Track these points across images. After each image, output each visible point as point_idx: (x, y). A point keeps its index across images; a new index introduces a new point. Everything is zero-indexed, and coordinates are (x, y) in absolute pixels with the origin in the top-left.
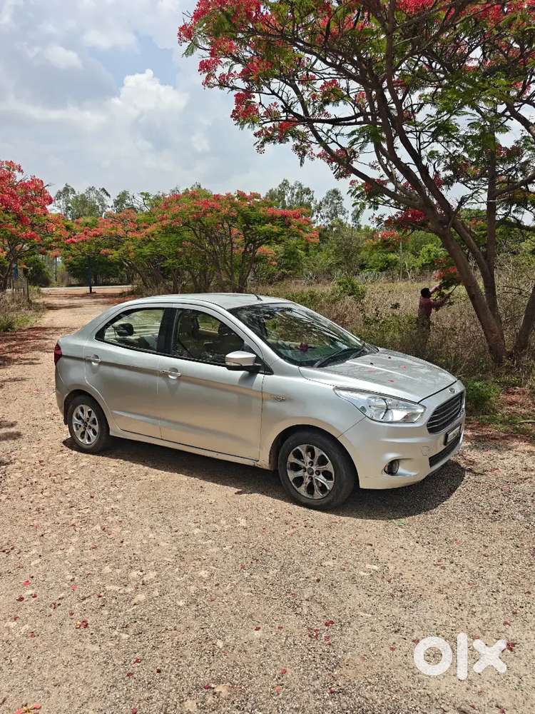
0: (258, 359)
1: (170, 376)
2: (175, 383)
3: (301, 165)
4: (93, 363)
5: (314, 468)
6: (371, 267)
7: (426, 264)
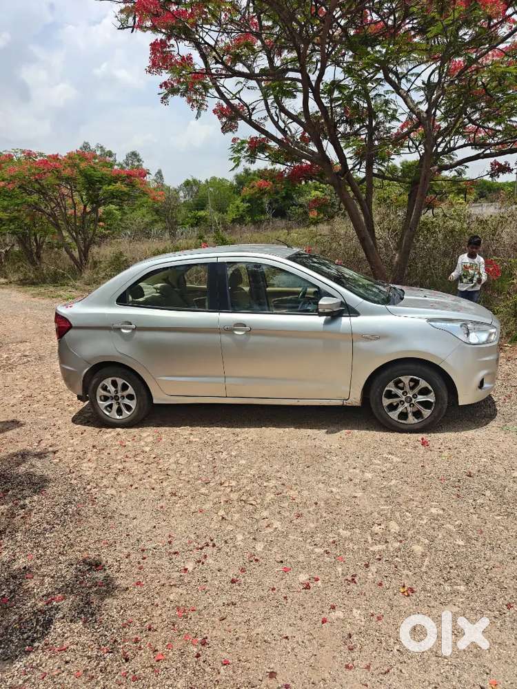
0: (343, 304)
1: (236, 332)
2: (243, 337)
3: (197, 118)
4: (123, 331)
5: (410, 395)
6: (182, 224)
7: (237, 219)
